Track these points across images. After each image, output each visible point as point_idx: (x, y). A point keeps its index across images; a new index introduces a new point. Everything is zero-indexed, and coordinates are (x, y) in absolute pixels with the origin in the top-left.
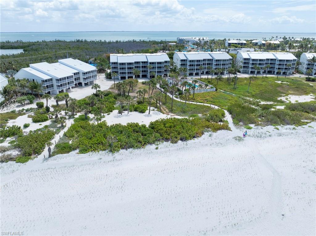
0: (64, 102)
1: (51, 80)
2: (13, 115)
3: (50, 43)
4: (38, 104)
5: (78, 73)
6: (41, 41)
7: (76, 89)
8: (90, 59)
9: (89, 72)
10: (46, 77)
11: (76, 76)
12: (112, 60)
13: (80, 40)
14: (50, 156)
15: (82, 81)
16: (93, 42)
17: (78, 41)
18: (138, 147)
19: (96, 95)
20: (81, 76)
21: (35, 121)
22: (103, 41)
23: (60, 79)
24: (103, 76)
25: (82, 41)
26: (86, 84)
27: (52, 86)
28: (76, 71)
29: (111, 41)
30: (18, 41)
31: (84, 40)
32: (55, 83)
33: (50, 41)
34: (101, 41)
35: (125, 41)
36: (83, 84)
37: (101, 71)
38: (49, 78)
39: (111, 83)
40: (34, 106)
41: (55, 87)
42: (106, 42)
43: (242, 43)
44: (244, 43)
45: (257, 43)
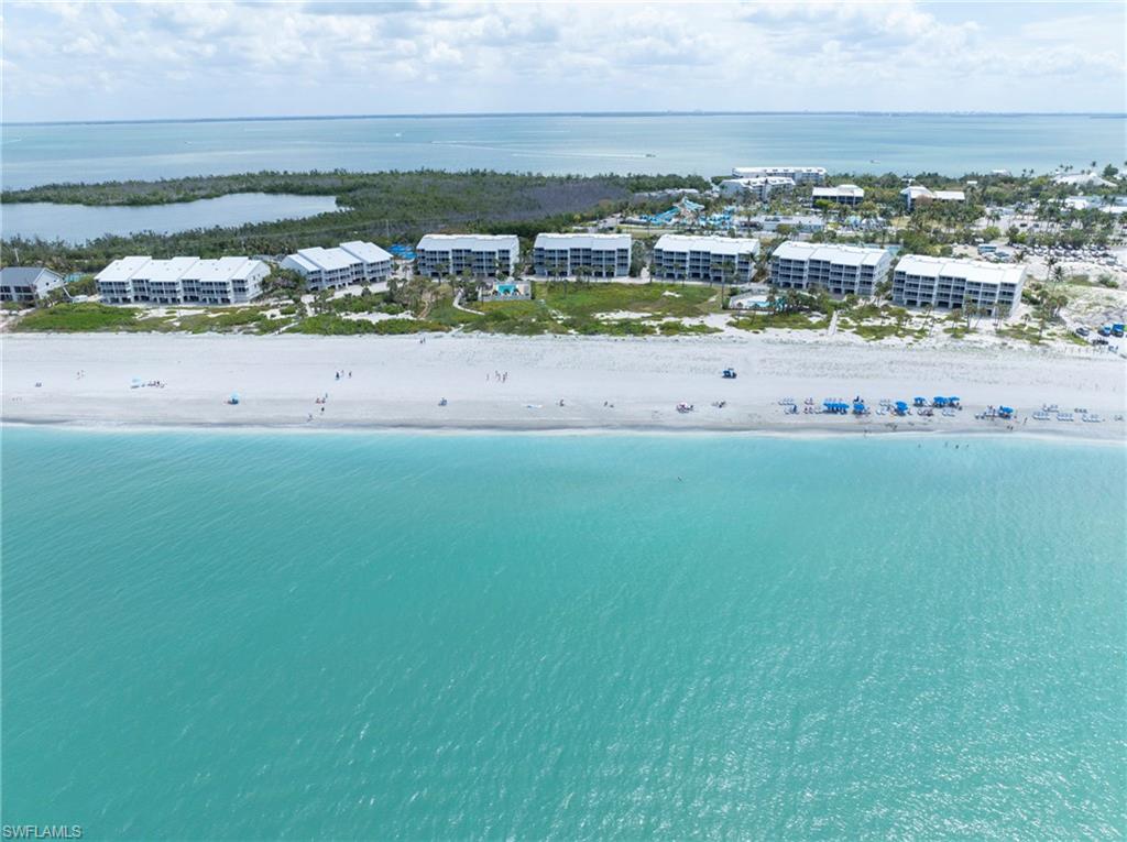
2: (267, 307)
5: (361, 264)
7: (354, 286)
9: (376, 264)
10: (312, 268)
11: (357, 269)
13: (481, 170)
14: (280, 333)
15: (366, 275)
17: (475, 173)
20: (366, 269)
23: (330, 272)
26: (373, 281)
27: (318, 279)
32: (323, 277)
34: (530, 174)
38: (318, 269)
41: (323, 281)
43: (850, 198)
44: (857, 198)
45: (906, 196)
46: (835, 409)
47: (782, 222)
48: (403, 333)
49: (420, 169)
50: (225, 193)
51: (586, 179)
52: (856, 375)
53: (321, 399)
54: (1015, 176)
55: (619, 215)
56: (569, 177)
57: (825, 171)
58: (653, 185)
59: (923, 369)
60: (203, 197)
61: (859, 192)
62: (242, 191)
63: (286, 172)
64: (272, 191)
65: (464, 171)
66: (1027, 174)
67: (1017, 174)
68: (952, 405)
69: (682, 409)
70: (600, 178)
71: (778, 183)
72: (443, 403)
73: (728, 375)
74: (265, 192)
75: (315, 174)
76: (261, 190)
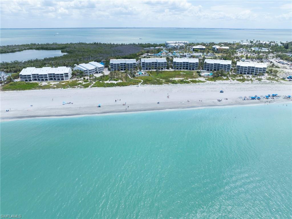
0: (92, 78)
1: (87, 70)
3: (76, 45)
4: (84, 78)
5: (97, 68)
6: (70, 43)
7: (95, 74)
8: (102, 60)
9: (101, 68)
10: (85, 69)
11: (96, 69)
12: (111, 62)
13: (97, 42)
14: (91, 87)
15: (98, 71)
16: (106, 44)
17: (95, 43)
18: (111, 87)
19: (103, 76)
20: (98, 69)
21: (84, 82)
22: (112, 43)
23: (90, 70)
24: (107, 69)
25: (97, 44)
26: (100, 72)
27: (87, 72)
28: (96, 67)
29: (118, 44)
30: (54, 43)
31: (99, 43)
32: (88, 72)
33: (76, 43)
34: (111, 43)
35: (128, 44)
36: (98, 72)
37: (106, 67)
38: (86, 69)
39: (109, 72)
40: (82, 79)
41: (88, 73)
42: (114, 44)
43: (202, 49)
44: (204, 49)
45: (214, 48)
46: (253, 98)
47: (191, 55)
48: (126, 86)
49: (79, 43)
50: (24, 50)
51: (127, 45)
52: (249, 90)
53: (124, 104)
54: (231, 43)
55: (147, 54)
56: (122, 44)
57: (188, 42)
58: (146, 46)
59: (263, 88)
60: (18, 51)
61: (204, 47)
62: (28, 49)
63: (38, 44)
64: (38, 49)
65: (92, 43)
66: (234, 43)
67: (232, 43)
68: (276, 96)
69: (219, 101)
70: (130, 45)
71: (181, 45)
72: (158, 103)
73: (221, 92)
74: (36, 49)
75: (48, 44)
76: (34, 49)
